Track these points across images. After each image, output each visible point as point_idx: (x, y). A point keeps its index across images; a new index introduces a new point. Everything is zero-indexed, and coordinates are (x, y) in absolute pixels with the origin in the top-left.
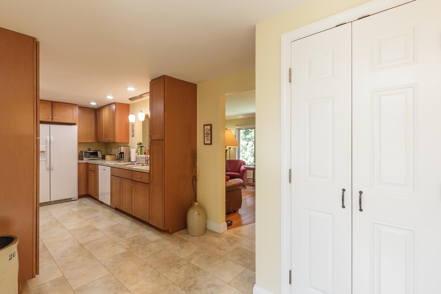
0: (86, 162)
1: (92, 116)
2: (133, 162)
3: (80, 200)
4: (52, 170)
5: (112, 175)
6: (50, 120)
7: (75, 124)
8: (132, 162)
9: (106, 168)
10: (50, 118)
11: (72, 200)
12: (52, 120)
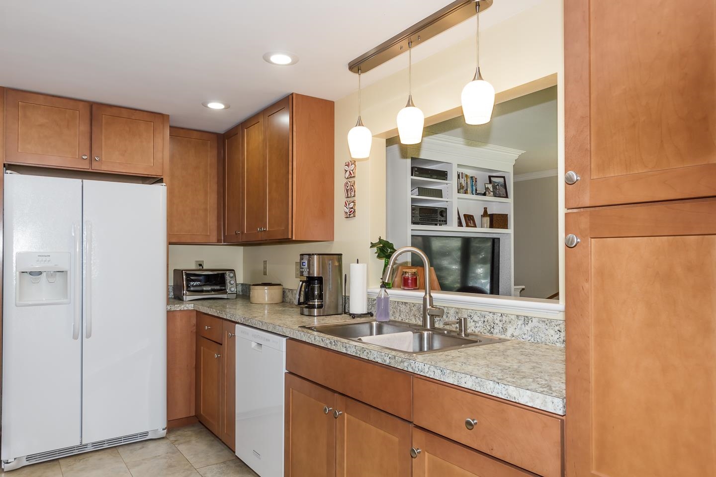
0: (191, 306)
1: (210, 157)
2: (361, 316)
3: (172, 438)
4: (89, 336)
5: (290, 373)
6: (84, 166)
7: (160, 181)
8: (354, 316)
9: (268, 340)
10: (85, 157)
11: (148, 438)
12: (91, 163)
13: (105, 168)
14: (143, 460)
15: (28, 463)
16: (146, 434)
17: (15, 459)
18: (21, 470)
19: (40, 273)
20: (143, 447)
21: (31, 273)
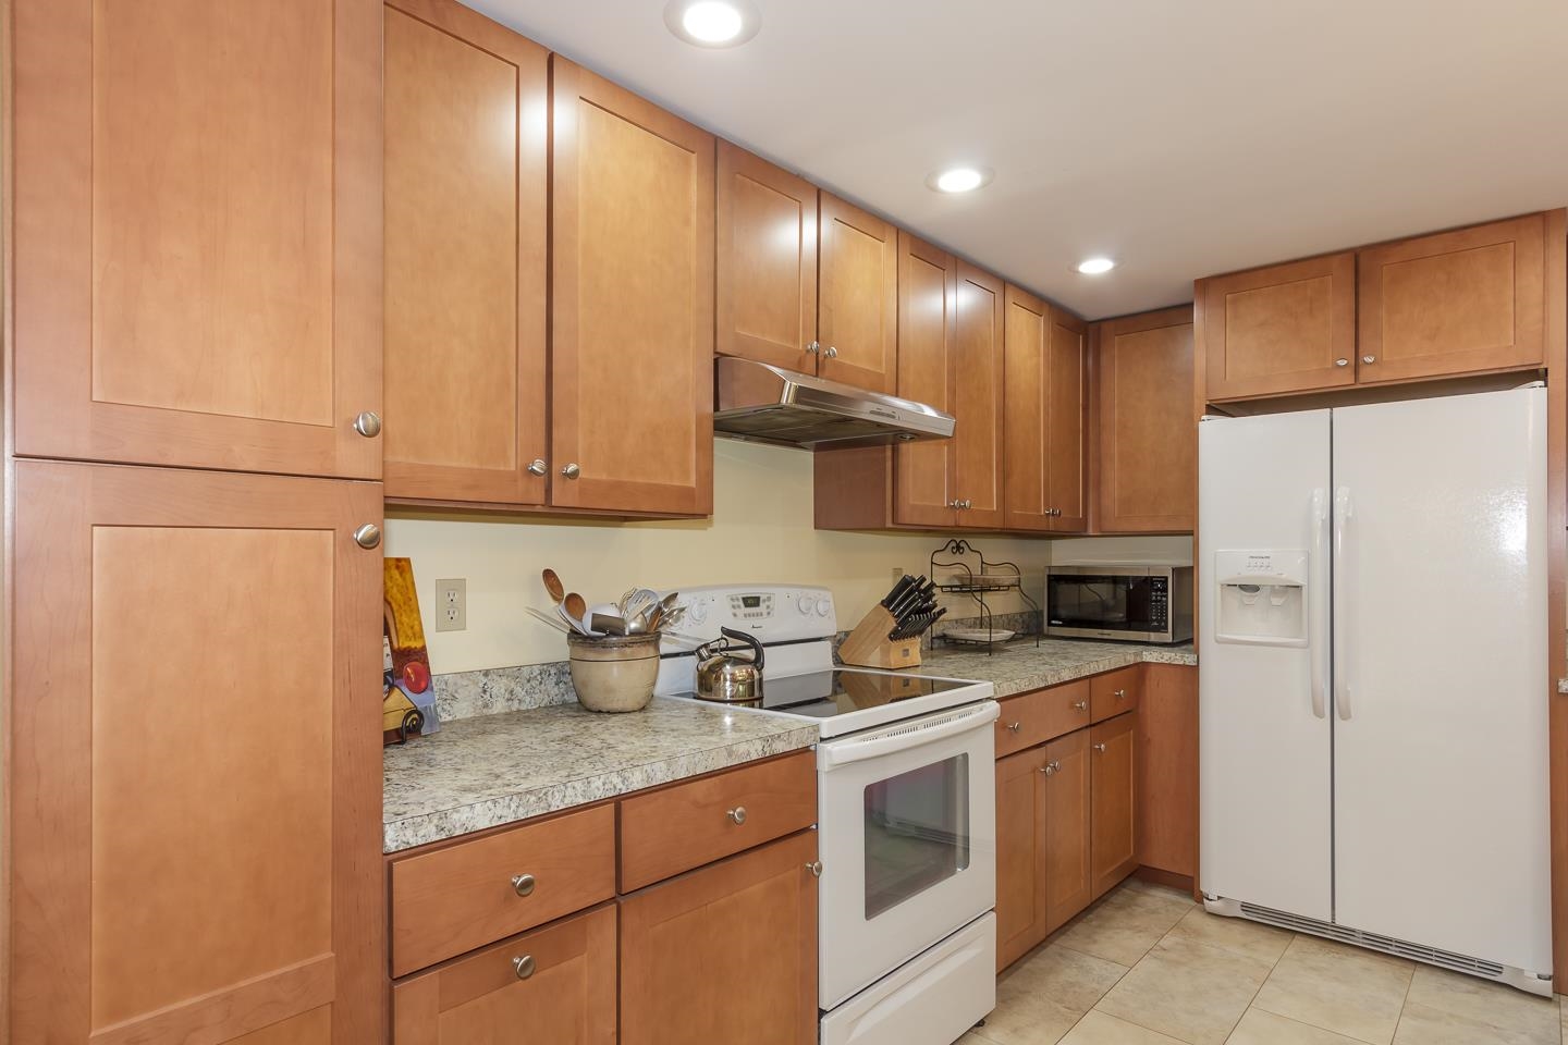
10: (1342, 363)
11: (1499, 978)
12: (1356, 372)
13: (1385, 376)
14: (1451, 1015)
15: (1243, 915)
16: (1498, 969)
17: (1219, 898)
18: (1229, 920)
19: (1256, 589)
20: (1476, 993)
21: (1243, 587)
